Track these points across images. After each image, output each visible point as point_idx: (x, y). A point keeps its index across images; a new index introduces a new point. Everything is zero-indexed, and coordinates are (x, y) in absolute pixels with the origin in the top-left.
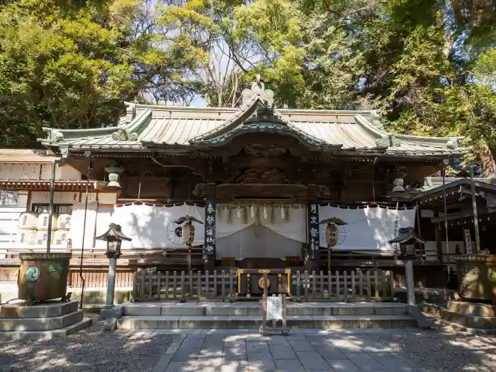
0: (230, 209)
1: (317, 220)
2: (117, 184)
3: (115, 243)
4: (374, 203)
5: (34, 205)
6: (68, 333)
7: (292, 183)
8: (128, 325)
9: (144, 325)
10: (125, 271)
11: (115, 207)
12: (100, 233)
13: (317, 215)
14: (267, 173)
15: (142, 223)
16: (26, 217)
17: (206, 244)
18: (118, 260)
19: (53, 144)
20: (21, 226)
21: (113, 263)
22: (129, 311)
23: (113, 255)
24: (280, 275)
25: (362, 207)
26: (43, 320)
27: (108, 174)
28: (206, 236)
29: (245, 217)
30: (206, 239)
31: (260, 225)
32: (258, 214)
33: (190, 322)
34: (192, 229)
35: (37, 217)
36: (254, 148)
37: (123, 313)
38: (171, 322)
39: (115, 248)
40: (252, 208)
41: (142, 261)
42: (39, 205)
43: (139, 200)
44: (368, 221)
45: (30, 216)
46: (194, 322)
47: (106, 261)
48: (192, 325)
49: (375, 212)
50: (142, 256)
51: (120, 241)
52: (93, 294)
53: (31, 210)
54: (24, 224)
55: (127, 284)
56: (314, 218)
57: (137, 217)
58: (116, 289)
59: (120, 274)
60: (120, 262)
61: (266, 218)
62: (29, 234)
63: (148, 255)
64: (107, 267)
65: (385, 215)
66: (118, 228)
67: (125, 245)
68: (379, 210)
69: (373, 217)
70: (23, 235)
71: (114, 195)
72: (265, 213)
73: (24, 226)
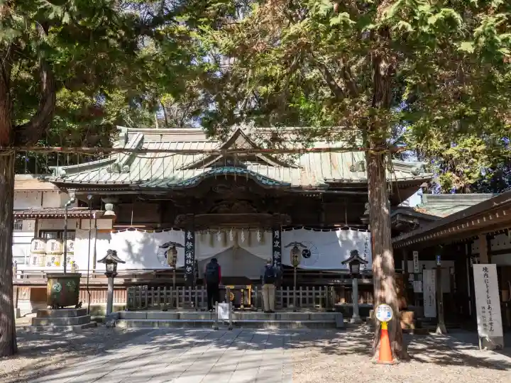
0: (212, 234)
1: (280, 244)
2: (112, 213)
3: (112, 265)
4: (346, 225)
5: (41, 231)
6: (83, 328)
7: (259, 212)
8: (122, 325)
9: (133, 325)
10: (121, 289)
11: (112, 233)
12: (100, 257)
13: (279, 240)
14: (236, 204)
15: (136, 250)
16: (37, 243)
17: (186, 265)
18: (115, 279)
19: (58, 181)
20: (33, 250)
21: (111, 282)
22: (124, 316)
23: (111, 274)
24: (242, 290)
25: (335, 229)
26: (66, 318)
27: (104, 204)
28: (186, 259)
29: (225, 240)
30: (185, 261)
31: (239, 248)
32: (236, 238)
33: (166, 322)
34: (175, 252)
35: (46, 242)
36: (220, 187)
37: (119, 317)
38: (153, 323)
39: (112, 270)
40: (231, 232)
41: (134, 280)
42: (46, 231)
43: (132, 226)
44: (340, 242)
45: (40, 243)
46: (170, 322)
47: (105, 280)
48: (168, 325)
49: (347, 233)
50: (135, 276)
51: (116, 264)
52: (96, 308)
53: (38, 236)
54: (36, 249)
55: (123, 299)
56: (277, 243)
57: (132, 244)
58: (114, 304)
59: (117, 292)
60: (117, 281)
61: (243, 240)
62: (40, 257)
63: (140, 275)
64: (107, 285)
65: (356, 237)
66: (114, 253)
67: (120, 267)
68: (351, 232)
69: (344, 239)
70: (35, 258)
71: (110, 221)
72: (243, 236)
73: (36, 251)
